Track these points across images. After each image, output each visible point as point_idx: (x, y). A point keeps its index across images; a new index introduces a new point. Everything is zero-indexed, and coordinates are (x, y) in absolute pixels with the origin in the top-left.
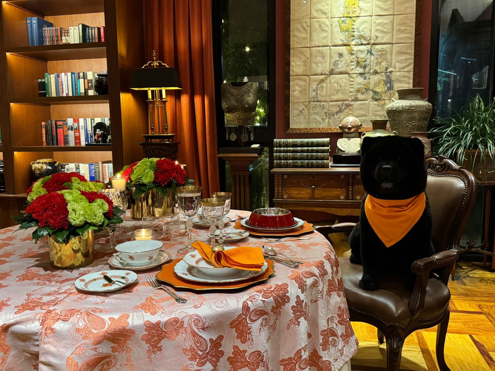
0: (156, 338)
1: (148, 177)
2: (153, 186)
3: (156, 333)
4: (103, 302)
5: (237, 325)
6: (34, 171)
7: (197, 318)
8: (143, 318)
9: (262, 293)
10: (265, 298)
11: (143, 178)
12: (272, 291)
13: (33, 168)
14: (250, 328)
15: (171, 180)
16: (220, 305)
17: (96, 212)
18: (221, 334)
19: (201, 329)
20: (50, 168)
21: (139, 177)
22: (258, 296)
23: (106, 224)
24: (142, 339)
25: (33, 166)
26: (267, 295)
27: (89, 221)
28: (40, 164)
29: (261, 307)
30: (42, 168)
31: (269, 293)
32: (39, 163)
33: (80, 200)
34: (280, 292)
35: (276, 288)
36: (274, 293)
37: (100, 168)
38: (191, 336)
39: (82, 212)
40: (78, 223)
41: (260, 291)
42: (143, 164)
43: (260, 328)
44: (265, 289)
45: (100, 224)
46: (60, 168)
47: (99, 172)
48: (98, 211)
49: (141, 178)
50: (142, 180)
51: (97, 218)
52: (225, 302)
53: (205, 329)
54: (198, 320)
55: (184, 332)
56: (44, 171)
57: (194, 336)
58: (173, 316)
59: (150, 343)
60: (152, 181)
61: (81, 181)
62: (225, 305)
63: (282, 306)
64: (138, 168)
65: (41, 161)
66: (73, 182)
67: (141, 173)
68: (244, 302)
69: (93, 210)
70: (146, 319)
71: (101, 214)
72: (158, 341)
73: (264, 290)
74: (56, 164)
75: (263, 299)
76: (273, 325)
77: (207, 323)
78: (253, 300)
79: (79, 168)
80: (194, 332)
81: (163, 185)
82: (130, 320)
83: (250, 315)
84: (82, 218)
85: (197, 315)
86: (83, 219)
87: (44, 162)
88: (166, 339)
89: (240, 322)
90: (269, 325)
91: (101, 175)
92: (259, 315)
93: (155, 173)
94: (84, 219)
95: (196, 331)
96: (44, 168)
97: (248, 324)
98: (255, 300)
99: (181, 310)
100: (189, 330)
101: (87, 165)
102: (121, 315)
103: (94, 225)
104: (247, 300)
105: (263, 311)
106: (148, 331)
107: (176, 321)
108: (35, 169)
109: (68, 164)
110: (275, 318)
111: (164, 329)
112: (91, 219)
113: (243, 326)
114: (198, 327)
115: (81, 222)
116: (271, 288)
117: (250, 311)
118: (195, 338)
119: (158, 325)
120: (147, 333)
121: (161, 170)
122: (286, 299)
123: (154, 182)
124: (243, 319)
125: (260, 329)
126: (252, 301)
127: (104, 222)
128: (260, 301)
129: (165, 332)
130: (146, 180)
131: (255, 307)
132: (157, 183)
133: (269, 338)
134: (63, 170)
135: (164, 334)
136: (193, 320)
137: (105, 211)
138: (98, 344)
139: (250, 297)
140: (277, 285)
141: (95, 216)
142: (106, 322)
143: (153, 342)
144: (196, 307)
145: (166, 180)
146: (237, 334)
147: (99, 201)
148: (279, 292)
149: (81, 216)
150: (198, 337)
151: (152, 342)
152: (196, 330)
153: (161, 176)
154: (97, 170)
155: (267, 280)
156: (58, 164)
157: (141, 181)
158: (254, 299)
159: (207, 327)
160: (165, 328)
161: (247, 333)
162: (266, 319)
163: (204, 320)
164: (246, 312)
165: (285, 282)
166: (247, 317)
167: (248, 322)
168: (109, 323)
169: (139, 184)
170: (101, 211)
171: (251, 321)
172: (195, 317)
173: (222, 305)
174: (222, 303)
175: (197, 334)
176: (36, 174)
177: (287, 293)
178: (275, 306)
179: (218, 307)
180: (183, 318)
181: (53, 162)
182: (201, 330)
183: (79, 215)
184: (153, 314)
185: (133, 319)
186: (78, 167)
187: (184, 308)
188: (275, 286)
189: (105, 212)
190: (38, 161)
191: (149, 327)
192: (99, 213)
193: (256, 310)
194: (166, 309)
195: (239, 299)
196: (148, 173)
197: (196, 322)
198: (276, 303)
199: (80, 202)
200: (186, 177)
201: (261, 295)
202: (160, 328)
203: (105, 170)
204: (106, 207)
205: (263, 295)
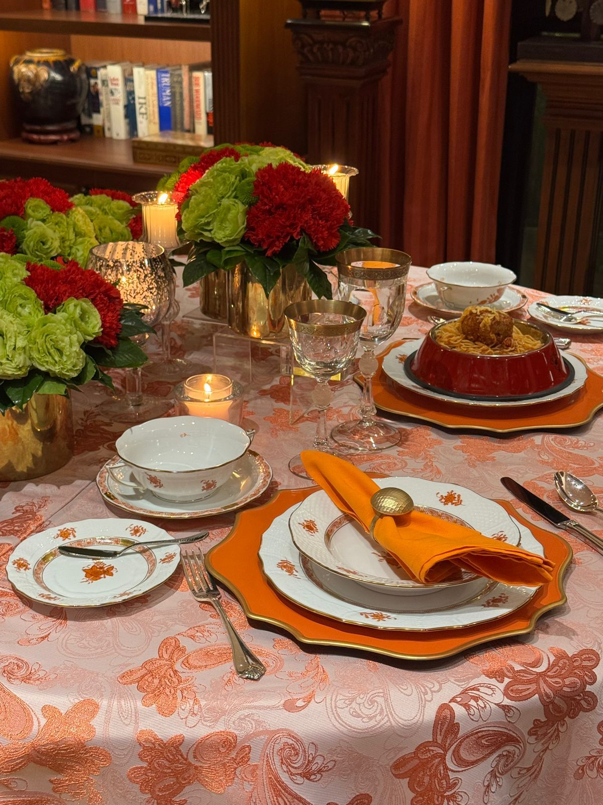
0: (171, 781)
1: (227, 224)
2: (239, 254)
3: (169, 768)
4: (43, 638)
5: (415, 770)
6: (18, 85)
7: (290, 742)
8: (136, 723)
9: (507, 680)
10: (511, 698)
11: (215, 225)
12: (540, 674)
13: (16, 77)
14: (455, 784)
15: (292, 239)
16: (363, 709)
17: (63, 341)
18: (362, 791)
19: (300, 774)
20: (58, 77)
21: (203, 220)
22: (490, 692)
23: (90, 375)
24: (130, 779)
25: (16, 69)
26: (521, 687)
27: (43, 369)
28: (32, 67)
29: (498, 724)
30: (37, 76)
31: (530, 682)
32: (29, 62)
33: (20, 301)
34: (567, 681)
35: (554, 665)
36: (546, 682)
37: (185, 83)
38: (269, 794)
39: (20, 343)
40: (10, 373)
41: (498, 675)
42: (219, 179)
43: (486, 784)
44: (518, 667)
45: (75, 375)
46: (84, 76)
47: (181, 94)
48: (67, 339)
49: (208, 224)
50: (210, 231)
51: (65, 358)
52: (380, 700)
53: (313, 777)
54: (294, 748)
55: (249, 776)
56: (42, 86)
57: (278, 795)
58: (220, 727)
59: (152, 792)
60: (239, 236)
61: (53, 210)
62: (381, 713)
63: (567, 719)
64: (203, 190)
65: (36, 56)
66: (30, 216)
67: (208, 208)
68: (444, 707)
69: (54, 337)
70: (142, 727)
71: (76, 348)
72: (175, 787)
73: (513, 668)
74: (74, 68)
75: (507, 702)
76: (532, 767)
77: (319, 760)
78: (472, 703)
79: (132, 81)
80: (278, 782)
81: (269, 253)
82: (98, 723)
83: (459, 745)
84: (20, 359)
85: (291, 735)
86: (25, 363)
87: (42, 60)
88: (196, 785)
89: (424, 765)
90: (518, 770)
91: (186, 104)
92: (488, 746)
93: (248, 213)
94: (28, 363)
95: (283, 779)
96: (42, 79)
97: (450, 773)
98: (480, 702)
99: (246, 712)
100: (262, 773)
101: (153, 73)
102: (77, 701)
103: (57, 379)
104: (453, 700)
105: (502, 734)
106: (146, 761)
107: (227, 743)
108: (19, 80)
109: (105, 67)
110: (539, 747)
111: (191, 760)
112: (47, 362)
113: (434, 776)
114: (292, 770)
115: (20, 369)
116: (537, 663)
117: (461, 734)
118: (280, 799)
119: (177, 748)
120: (145, 765)
121: (266, 205)
122: (583, 702)
123: (244, 241)
124: (435, 756)
125: (488, 786)
126: (467, 706)
127: (83, 372)
128: (493, 706)
129: (196, 768)
130: (220, 235)
131: (476, 725)
132: (252, 245)
133: (516, 799)
134: (92, 81)
135: (192, 771)
136: (277, 747)
137: (89, 335)
138: (13, 771)
139: (464, 692)
140: (561, 656)
141: (60, 352)
142: (35, 719)
143: (161, 790)
144: (290, 706)
145: (278, 238)
146: (413, 795)
147: (73, 307)
148: (563, 679)
149: (20, 354)
150: (289, 797)
151: (157, 790)
152: (285, 778)
153: (267, 223)
154: (177, 90)
155: (528, 634)
156: (80, 68)
157: (206, 234)
158: (476, 699)
159: (320, 771)
160: (195, 757)
161: (443, 797)
162: (508, 756)
163: (312, 751)
164: (445, 737)
165: (589, 646)
166: (446, 751)
167: (450, 765)
168: (43, 721)
169: (201, 241)
170: (76, 338)
171: (459, 765)
172: (284, 740)
173: (371, 711)
174: (373, 702)
175: (286, 788)
176: (23, 92)
177: (591, 684)
178: (543, 719)
179: (359, 716)
180: (248, 737)
181: (66, 61)
182: (300, 780)
183: (14, 349)
184: (166, 711)
185: (107, 721)
186: (130, 77)
187: (255, 708)
188: (552, 659)
189: (90, 338)
190: (29, 55)
191: (151, 748)
192: (71, 345)
193: (480, 734)
194: (203, 703)
195: (428, 697)
196: (229, 209)
197: (287, 752)
198: (547, 712)
199: (19, 309)
200: (341, 227)
201: (502, 686)
202: (182, 755)
203: (197, 91)
204: (95, 324)
205: (507, 687)
